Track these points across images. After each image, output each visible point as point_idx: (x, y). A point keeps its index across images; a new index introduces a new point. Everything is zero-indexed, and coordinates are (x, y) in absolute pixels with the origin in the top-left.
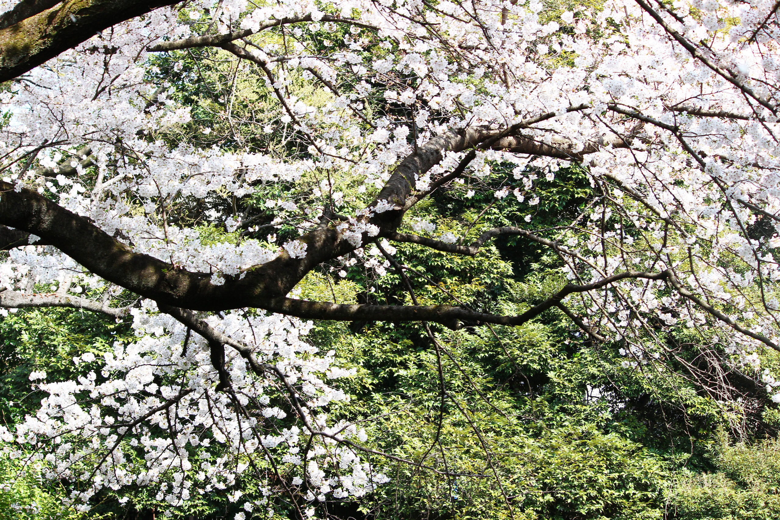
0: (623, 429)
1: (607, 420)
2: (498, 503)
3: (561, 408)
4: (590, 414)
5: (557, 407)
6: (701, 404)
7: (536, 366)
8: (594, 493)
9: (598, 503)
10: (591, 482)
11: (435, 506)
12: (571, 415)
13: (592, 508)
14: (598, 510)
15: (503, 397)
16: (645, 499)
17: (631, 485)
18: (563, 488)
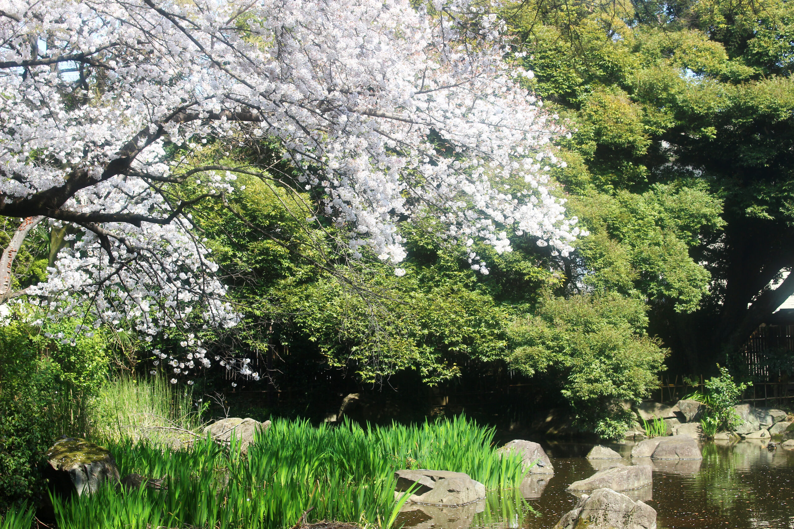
0: (484, 288)
1: (473, 282)
2: (391, 334)
3: (444, 274)
4: (462, 278)
5: (442, 274)
6: (535, 272)
7: (430, 247)
8: (455, 330)
9: (458, 336)
10: (453, 322)
11: (352, 337)
12: (450, 278)
13: (453, 339)
14: (457, 341)
15: (409, 266)
16: (492, 334)
17: (483, 324)
18: (435, 326)
